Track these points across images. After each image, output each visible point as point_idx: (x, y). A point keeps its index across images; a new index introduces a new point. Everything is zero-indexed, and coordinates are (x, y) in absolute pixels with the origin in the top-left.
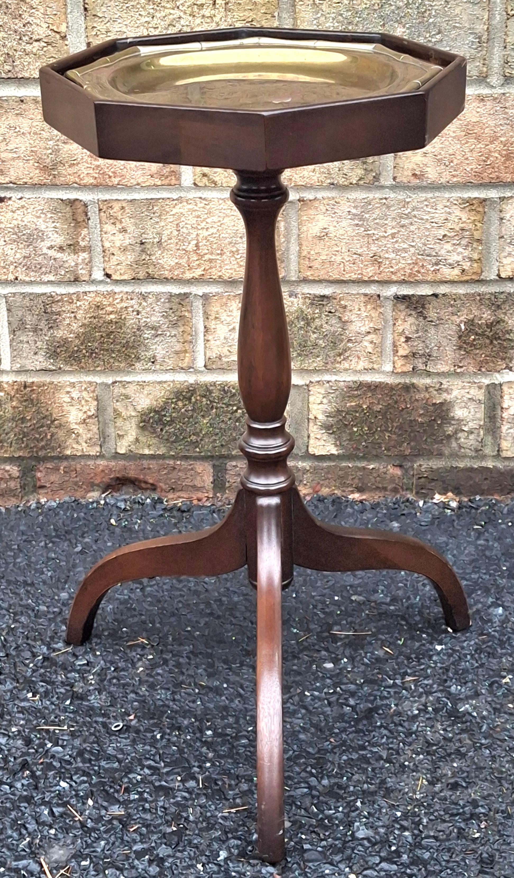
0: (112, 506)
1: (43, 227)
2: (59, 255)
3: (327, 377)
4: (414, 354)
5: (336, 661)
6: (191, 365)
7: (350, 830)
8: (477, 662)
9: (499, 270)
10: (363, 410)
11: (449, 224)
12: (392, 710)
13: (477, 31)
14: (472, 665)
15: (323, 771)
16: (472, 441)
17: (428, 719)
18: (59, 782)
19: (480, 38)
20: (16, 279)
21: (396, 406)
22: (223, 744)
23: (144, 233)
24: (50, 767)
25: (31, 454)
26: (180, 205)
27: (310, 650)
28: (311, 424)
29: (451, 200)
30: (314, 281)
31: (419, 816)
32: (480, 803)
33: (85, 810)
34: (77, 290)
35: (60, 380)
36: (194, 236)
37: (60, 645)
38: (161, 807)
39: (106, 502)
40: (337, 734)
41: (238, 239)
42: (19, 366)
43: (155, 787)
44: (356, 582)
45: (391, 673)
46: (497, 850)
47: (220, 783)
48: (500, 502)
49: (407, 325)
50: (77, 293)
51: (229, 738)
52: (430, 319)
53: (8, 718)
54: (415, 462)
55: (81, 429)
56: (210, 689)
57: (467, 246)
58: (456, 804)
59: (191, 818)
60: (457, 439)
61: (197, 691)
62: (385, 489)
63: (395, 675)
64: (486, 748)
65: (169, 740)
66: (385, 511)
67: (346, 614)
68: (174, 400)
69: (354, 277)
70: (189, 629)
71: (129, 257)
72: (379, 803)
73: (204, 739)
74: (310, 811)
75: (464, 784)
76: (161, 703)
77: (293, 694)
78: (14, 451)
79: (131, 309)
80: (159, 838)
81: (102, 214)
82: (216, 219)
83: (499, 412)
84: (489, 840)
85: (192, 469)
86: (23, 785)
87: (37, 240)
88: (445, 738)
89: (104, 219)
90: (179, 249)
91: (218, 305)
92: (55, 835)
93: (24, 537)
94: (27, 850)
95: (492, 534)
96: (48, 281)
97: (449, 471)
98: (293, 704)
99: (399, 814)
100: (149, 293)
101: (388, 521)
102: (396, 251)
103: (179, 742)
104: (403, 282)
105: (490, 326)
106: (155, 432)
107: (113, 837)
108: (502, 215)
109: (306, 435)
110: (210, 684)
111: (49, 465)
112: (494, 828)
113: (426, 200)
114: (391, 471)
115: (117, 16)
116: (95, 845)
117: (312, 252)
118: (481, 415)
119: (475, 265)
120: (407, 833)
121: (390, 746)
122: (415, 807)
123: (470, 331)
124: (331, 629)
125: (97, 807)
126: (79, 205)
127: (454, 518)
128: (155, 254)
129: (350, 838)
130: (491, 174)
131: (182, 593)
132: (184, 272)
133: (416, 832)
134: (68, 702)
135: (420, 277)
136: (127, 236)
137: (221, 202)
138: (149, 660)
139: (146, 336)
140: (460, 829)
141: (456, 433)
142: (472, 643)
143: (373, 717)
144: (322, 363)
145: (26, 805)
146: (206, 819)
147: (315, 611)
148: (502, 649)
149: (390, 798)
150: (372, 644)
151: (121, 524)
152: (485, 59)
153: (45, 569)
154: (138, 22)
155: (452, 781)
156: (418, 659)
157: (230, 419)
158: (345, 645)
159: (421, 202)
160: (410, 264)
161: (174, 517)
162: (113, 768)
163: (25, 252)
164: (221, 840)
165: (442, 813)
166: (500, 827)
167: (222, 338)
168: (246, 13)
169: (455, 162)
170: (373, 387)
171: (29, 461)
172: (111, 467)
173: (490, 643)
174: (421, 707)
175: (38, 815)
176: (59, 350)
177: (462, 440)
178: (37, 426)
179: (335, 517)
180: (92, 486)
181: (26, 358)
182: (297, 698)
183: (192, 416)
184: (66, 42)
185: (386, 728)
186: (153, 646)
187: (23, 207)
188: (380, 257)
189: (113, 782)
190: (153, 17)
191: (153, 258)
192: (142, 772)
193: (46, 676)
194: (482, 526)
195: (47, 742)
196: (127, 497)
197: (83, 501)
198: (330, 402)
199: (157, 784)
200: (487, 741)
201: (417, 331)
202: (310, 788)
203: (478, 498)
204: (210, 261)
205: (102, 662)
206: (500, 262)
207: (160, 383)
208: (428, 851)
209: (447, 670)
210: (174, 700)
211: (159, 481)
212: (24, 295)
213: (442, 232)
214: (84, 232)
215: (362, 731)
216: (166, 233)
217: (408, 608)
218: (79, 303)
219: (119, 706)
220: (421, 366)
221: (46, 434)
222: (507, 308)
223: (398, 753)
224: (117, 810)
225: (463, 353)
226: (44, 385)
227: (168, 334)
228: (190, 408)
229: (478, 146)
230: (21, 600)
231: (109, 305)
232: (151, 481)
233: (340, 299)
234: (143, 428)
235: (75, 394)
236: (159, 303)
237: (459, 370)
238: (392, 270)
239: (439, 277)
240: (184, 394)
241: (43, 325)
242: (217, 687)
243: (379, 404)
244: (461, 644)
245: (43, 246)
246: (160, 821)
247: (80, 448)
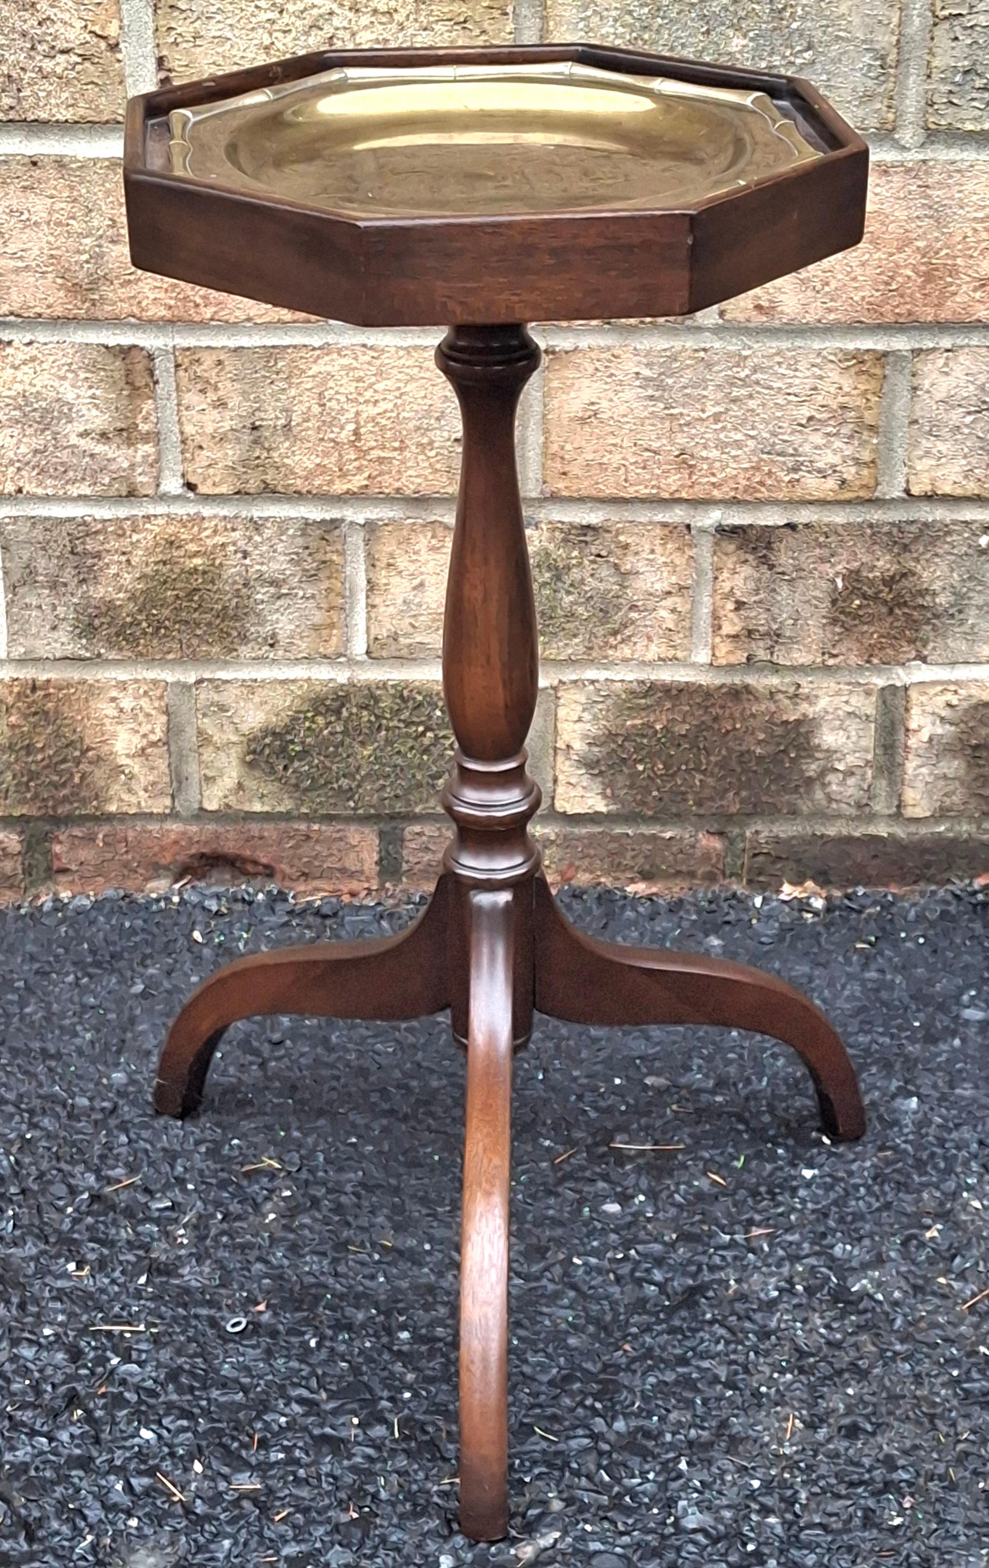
0: (194, 906)
1: (70, 396)
2: (99, 448)
3: (591, 674)
4: (750, 633)
5: (624, 1199)
6: (342, 650)
7: (670, 1514)
8: (878, 1200)
9: (908, 482)
10: (656, 732)
11: (820, 398)
12: (731, 1291)
13: (877, 47)
14: (869, 1205)
15: (613, 1406)
16: (851, 789)
17: (796, 1306)
18: (138, 1429)
19: (883, 58)
20: (20, 491)
21: (716, 726)
22: (431, 1354)
23: (258, 409)
24: (118, 1401)
25: (43, 811)
26: (327, 358)
27: (577, 1180)
28: (560, 758)
29: (824, 353)
30: (571, 500)
31: (791, 1487)
32: (901, 1462)
33: (189, 1482)
34: (134, 512)
35: (99, 677)
36: (350, 415)
37: (119, 1171)
38: (328, 1475)
39: (182, 899)
40: (635, 1337)
41: (433, 421)
42: (22, 650)
43: (312, 1437)
44: (650, 1051)
45: (725, 1222)
46: (936, 1549)
47: (430, 1429)
48: (902, 898)
49: (739, 581)
50: (132, 518)
51: (441, 1345)
52: (780, 570)
53: (35, 1309)
54: (748, 825)
55: (136, 766)
56: (401, 1253)
57: (851, 437)
58: (858, 1464)
59: (383, 1495)
60: (824, 785)
61: (377, 1257)
62: (692, 874)
63: (732, 1224)
64: (905, 1360)
65: (332, 1349)
66: (694, 917)
67: (636, 1111)
68: (310, 715)
69: (644, 491)
70: (354, 1140)
71: (230, 452)
72: (720, 1463)
73: (395, 1348)
74: (597, 1479)
75: (869, 1428)
76: (313, 1280)
77: (550, 1261)
78: (12, 806)
79: (232, 548)
80: (327, 1533)
81: (181, 373)
82: (390, 384)
83: (901, 736)
84: (920, 1530)
85: (341, 839)
86: (72, 1436)
87: (59, 419)
88: (829, 1343)
89: (184, 382)
90: (322, 439)
91: (394, 542)
92: (138, 1529)
93: (36, 966)
94: (90, 1558)
95: (890, 959)
96: (80, 496)
97: (810, 843)
98: (552, 1281)
99: (756, 1484)
100: (267, 519)
101: (701, 935)
102: (722, 446)
103: (351, 1354)
104: (734, 502)
105: (889, 582)
106: (273, 771)
107: (244, 1531)
108: (916, 382)
109: (550, 778)
110: (399, 1245)
111: (77, 832)
112: (926, 1507)
113: (777, 354)
114: (704, 842)
115: (213, 9)
116: (212, 1547)
117: (568, 447)
118: (868, 742)
119: (865, 472)
120: (772, 1520)
121: (732, 1357)
122: (783, 1469)
123: (852, 592)
124: (612, 1140)
125: (212, 1476)
126: (138, 357)
127: (820, 928)
128: (278, 448)
129: (672, 1530)
130: (897, 306)
131: (335, 1072)
132: (331, 482)
133: (789, 1516)
134: (143, 1280)
135: (764, 493)
136: (228, 414)
137: (401, 353)
138: (285, 1199)
139: (259, 596)
140: (867, 1510)
141: (823, 773)
142: (868, 1164)
143: (697, 1303)
144: (582, 649)
145: (81, 1473)
146: (411, 1497)
147: (581, 1105)
148: (920, 1176)
149: (737, 1454)
150: (687, 1168)
151: (212, 939)
152: (891, 98)
153: (79, 1028)
154: (253, 20)
155: (846, 1421)
156: (773, 1195)
157: (412, 748)
158: (638, 1170)
159: (770, 357)
160: (746, 470)
161: (308, 927)
162: (233, 1403)
163: (38, 442)
164: (440, 1536)
165: (833, 1481)
166: (939, 1507)
167: (400, 601)
168: (456, 7)
169: (834, 284)
170: (674, 692)
171: (40, 824)
172: (190, 834)
173: (900, 1165)
174: (783, 1284)
175: (104, 1491)
176: (97, 622)
177: (834, 787)
178: (55, 760)
179: (605, 927)
180: (156, 869)
181: (36, 636)
182: (558, 1270)
183: (342, 743)
184: (119, 56)
185: (722, 1325)
186: (289, 1173)
187: (33, 359)
188: (692, 456)
189: (235, 1429)
190: (281, 12)
191: (275, 454)
192: (287, 1410)
193: (97, 1230)
194: (870, 943)
195: (109, 1354)
196: (222, 889)
197: (140, 898)
198: (595, 718)
199: (317, 1432)
200: (905, 1347)
201: (757, 591)
202: (595, 1437)
203: (861, 891)
204: (381, 460)
205: (199, 1203)
206: (910, 467)
207: (283, 682)
208: (812, 1551)
209: (826, 1216)
210: (336, 1275)
211: (280, 860)
212: (34, 521)
213: (805, 412)
214: (148, 406)
215: (680, 1330)
216: (299, 409)
217: (747, 1099)
218: (135, 537)
219: (235, 1287)
220: (762, 654)
221: (72, 775)
222: (921, 549)
223: (747, 1371)
224: (247, 1482)
225: (838, 630)
226: (69, 686)
227: (301, 593)
228: (338, 729)
229: (876, 256)
230: (40, 1085)
231: (192, 541)
232: (264, 861)
233: (618, 533)
234: (251, 765)
235: (127, 703)
236: (284, 538)
237: (831, 662)
238: (714, 480)
239: (798, 493)
240: (328, 702)
241: (68, 575)
242: (411, 1249)
243: (684, 722)
244: (847, 1167)
245: (71, 432)
246: (327, 1501)
247: (134, 800)
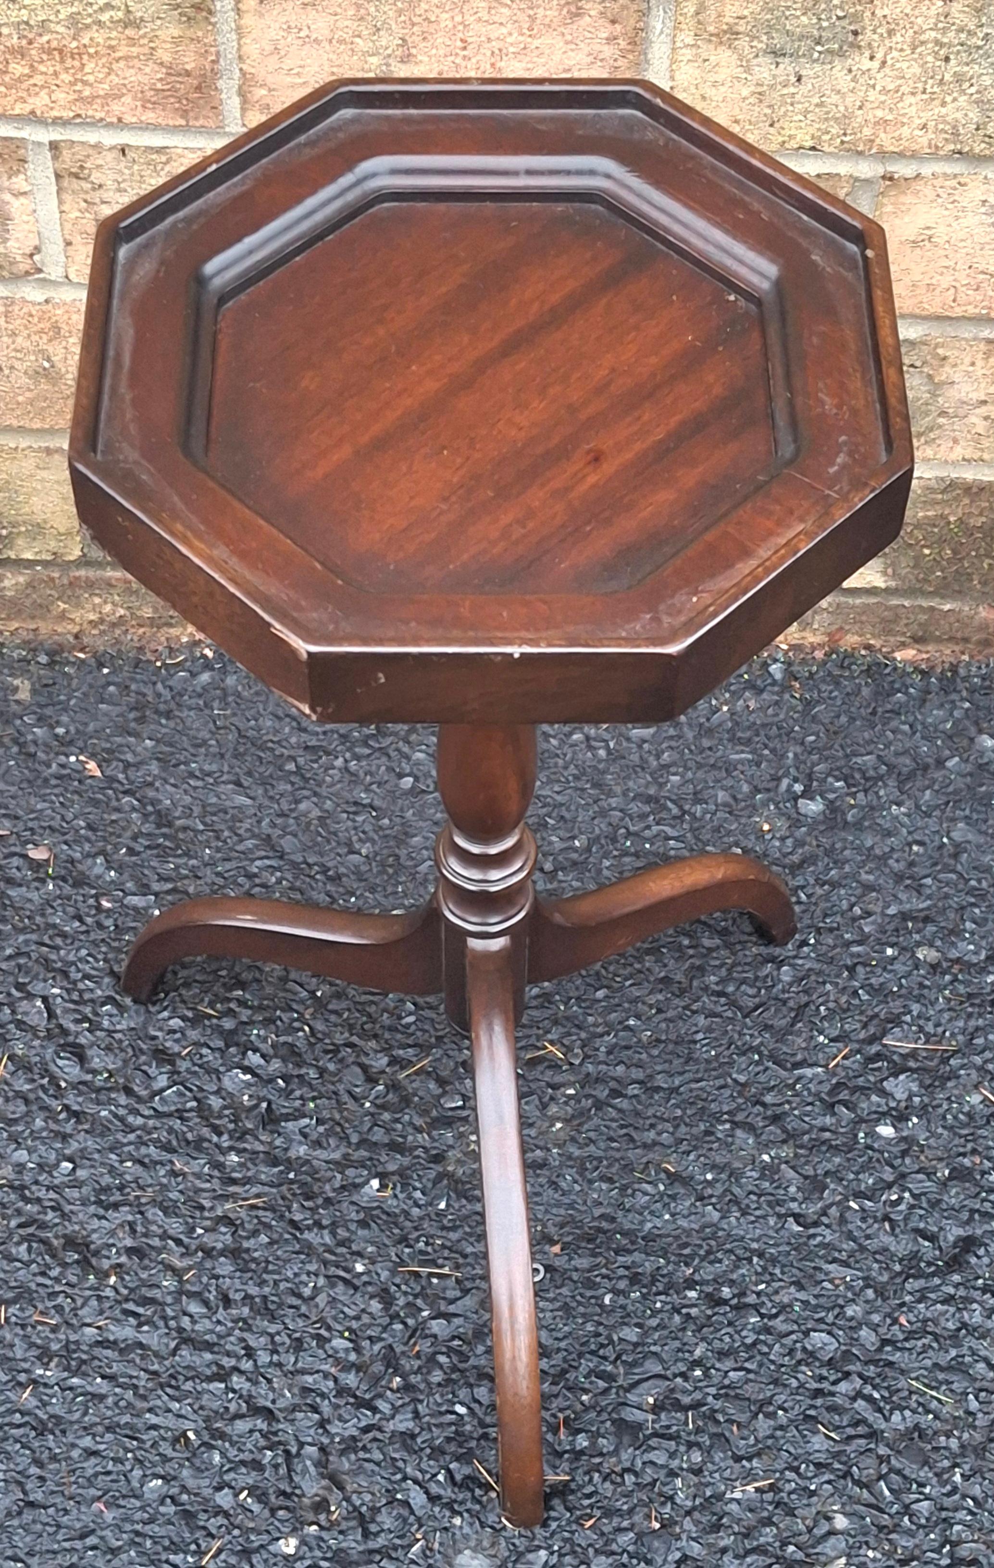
5: (897, 1121)
7: (946, 1541)
10: (949, 523)
15: (891, 1395)
18: (452, 1402)
22: (718, 1323)
24: (431, 1362)
27: (850, 1090)
37: (410, 1051)
38: (629, 1470)
40: (910, 1307)
43: (613, 1421)
44: (921, 906)
47: (721, 1419)
51: (727, 1308)
56: (683, 1182)
59: (682, 1499)
61: (661, 1187)
65: (625, 1309)
66: (967, 704)
67: (908, 994)
70: (632, 1022)
73: (684, 1311)
74: (876, 1492)
77: (827, 1202)
80: (633, 1545)
86: (392, 1406)
92: (462, 1529)
94: (421, 1562)
98: (829, 1227)
101: (973, 731)
103: (644, 1315)
110: (682, 1171)
114: (983, 614)
116: (530, 1556)
124: (883, 1032)
134: (443, 1203)
138: (569, 1100)
145: (405, 1455)
146: (707, 1503)
147: (852, 983)
150: (959, 1077)
158: (911, 1078)
170: (975, 490)
175: (427, 1481)
182: (834, 1215)
186: (571, 1064)
192: (588, 1385)
195: (419, 1302)
199: (616, 1415)
210: (624, 1208)
215: (952, 1299)
242: (694, 1178)
243: (980, 515)
246: (630, 1504)
